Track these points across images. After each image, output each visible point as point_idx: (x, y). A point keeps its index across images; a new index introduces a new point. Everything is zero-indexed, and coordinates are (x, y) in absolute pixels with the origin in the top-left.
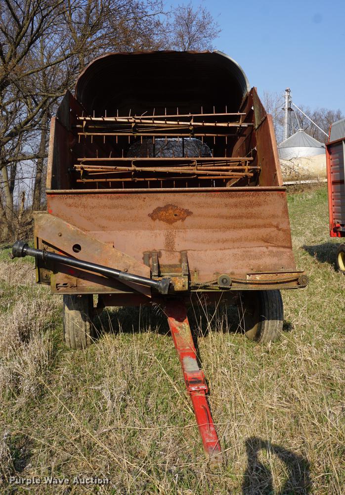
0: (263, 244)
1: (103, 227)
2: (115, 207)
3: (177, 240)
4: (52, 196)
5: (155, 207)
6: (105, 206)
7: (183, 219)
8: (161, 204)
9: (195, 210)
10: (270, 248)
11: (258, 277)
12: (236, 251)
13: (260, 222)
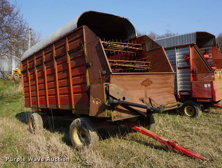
0: (168, 93)
1: (127, 89)
2: (132, 80)
3: (148, 93)
4: (113, 76)
5: (143, 80)
6: (129, 80)
7: (150, 85)
8: (145, 79)
9: (153, 81)
10: (170, 94)
11: (169, 105)
12: (162, 96)
13: (168, 85)
